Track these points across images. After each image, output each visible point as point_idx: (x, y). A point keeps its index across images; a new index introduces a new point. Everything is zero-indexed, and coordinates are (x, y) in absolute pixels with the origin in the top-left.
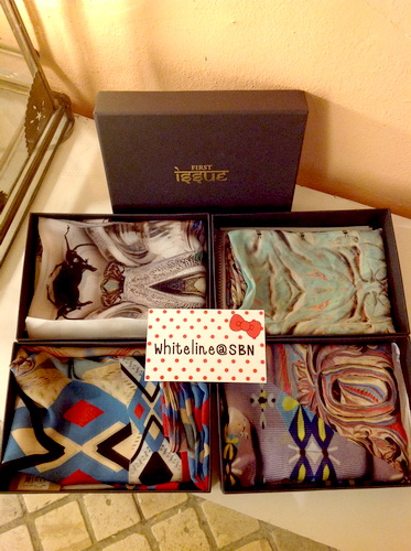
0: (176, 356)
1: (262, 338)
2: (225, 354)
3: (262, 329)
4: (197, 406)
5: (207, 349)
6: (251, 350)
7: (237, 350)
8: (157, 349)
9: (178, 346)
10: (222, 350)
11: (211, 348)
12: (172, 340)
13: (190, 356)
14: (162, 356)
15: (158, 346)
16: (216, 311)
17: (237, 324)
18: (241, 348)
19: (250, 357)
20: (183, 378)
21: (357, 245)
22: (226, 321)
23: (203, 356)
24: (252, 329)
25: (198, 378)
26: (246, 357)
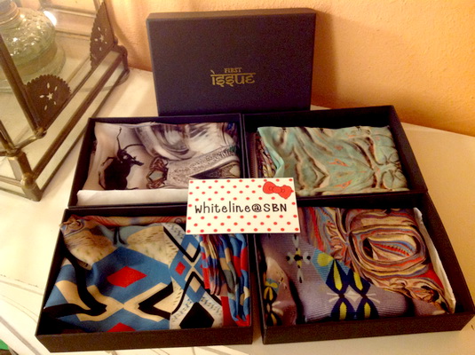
0: (215, 214)
1: (293, 198)
2: (260, 211)
3: (292, 191)
4: (235, 254)
5: (243, 208)
6: (284, 208)
7: (271, 208)
8: (197, 210)
9: (216, 206)
10: (257, 208)
11: (247, 207)
12: (211, 202)
13: (228, 214)
14: (202, 214)
15: (199, 207)
16: (250, 179)
17: (269, 188)
18: (274, 207)
19: (283, 213)
20: (222, 231)
21: (369, 136)
22: (260, 186)
23: (239, 214)
24: (284, 192)
25: (236, 230)
26: (279, 213)
